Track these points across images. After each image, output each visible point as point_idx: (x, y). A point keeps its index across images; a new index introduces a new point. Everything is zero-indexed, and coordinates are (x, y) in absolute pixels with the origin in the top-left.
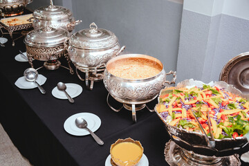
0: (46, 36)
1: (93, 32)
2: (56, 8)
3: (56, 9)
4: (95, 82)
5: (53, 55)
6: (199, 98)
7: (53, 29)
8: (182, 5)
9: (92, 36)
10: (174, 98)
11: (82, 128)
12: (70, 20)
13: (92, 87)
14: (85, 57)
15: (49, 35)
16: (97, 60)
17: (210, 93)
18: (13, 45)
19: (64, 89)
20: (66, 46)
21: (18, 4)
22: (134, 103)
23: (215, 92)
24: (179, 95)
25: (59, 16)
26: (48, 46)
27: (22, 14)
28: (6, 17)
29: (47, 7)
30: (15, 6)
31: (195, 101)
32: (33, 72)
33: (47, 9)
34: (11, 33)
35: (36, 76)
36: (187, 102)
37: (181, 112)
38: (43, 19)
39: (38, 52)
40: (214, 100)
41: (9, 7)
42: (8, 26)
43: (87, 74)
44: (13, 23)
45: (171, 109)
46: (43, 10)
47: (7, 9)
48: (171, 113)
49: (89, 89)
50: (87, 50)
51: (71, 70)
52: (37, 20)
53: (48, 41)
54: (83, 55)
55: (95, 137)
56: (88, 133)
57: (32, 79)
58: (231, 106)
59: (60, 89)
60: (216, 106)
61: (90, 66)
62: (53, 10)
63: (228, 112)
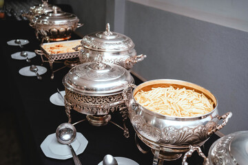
2: (114, 35)
3: (113, 37)
18: (52, 77)
21: (66, 27)
26: (97, 94)
27: (69, 40)
28: (51, 42)
29: (102, 33)
30: (62, 29)
33: (101, 36)
34: (52, 62)
38: (93, 50)
41: (55, 30)
42: (49, 53)
44: (56, 51)
46: (95, 36)
47: (53, 32)
51: (126, 132)
52: (86, 50)
62: (109, 38)
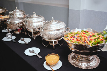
0: (15, 19)
1: (34, 16)
2: (19, 10)
4: (36, 37)
5: (18, 27)
6: (80, 35)
7: (17, 17)
8: (68, 8)
9: (34, 17)
10: (70, 35)
11: (32, 53)
12: (24, 15)
13: (35, 39)
14: (32, 25)
15: (16, 19)
16: (37, 26)
17: (84, 32)
18: (1, 27)
19: (23, 40)
20: (23, 23)
21: (2, 11)
22: (53, 41)
23: (86, 32)
24: (72, 34)
25: (20, 13)
26: (16, 23)
29: (15, 10)
31: (79, 36)
32: (10, 35)
35: (11, 36)
36: (76, 36)
37: (74, 39)
38: (13, 14)
39: (12, 26)
40: (87, 35)
43: (33, 33)
45: (69, 39)
48: (70, 40)
49: (34, 40)
50: (32, 22)
51: (26, 34)
53: (16, 21)
54: (31, 25)
55: (38, 55)
56: (35, 54)
57: (10, 37)
58: (94, 36)
59: (22, 40)
60: (88, 37)
61: (34, 29)
62: (17, 11)
63: (93, 38)
